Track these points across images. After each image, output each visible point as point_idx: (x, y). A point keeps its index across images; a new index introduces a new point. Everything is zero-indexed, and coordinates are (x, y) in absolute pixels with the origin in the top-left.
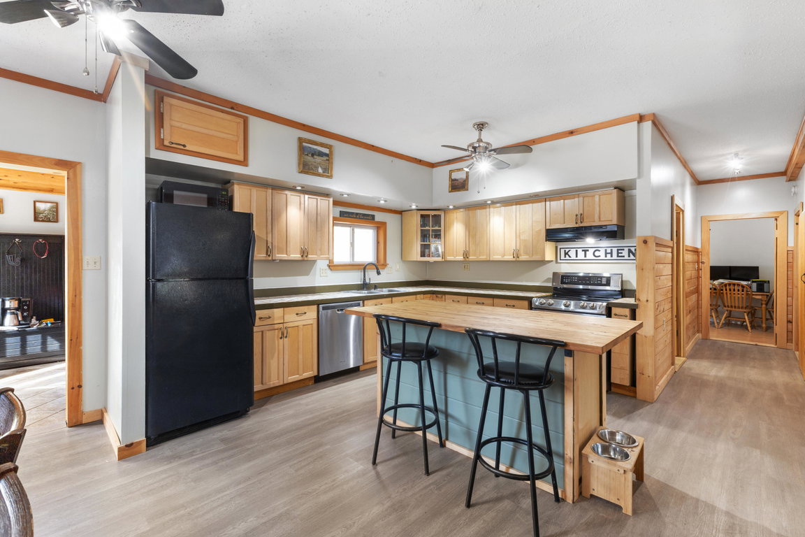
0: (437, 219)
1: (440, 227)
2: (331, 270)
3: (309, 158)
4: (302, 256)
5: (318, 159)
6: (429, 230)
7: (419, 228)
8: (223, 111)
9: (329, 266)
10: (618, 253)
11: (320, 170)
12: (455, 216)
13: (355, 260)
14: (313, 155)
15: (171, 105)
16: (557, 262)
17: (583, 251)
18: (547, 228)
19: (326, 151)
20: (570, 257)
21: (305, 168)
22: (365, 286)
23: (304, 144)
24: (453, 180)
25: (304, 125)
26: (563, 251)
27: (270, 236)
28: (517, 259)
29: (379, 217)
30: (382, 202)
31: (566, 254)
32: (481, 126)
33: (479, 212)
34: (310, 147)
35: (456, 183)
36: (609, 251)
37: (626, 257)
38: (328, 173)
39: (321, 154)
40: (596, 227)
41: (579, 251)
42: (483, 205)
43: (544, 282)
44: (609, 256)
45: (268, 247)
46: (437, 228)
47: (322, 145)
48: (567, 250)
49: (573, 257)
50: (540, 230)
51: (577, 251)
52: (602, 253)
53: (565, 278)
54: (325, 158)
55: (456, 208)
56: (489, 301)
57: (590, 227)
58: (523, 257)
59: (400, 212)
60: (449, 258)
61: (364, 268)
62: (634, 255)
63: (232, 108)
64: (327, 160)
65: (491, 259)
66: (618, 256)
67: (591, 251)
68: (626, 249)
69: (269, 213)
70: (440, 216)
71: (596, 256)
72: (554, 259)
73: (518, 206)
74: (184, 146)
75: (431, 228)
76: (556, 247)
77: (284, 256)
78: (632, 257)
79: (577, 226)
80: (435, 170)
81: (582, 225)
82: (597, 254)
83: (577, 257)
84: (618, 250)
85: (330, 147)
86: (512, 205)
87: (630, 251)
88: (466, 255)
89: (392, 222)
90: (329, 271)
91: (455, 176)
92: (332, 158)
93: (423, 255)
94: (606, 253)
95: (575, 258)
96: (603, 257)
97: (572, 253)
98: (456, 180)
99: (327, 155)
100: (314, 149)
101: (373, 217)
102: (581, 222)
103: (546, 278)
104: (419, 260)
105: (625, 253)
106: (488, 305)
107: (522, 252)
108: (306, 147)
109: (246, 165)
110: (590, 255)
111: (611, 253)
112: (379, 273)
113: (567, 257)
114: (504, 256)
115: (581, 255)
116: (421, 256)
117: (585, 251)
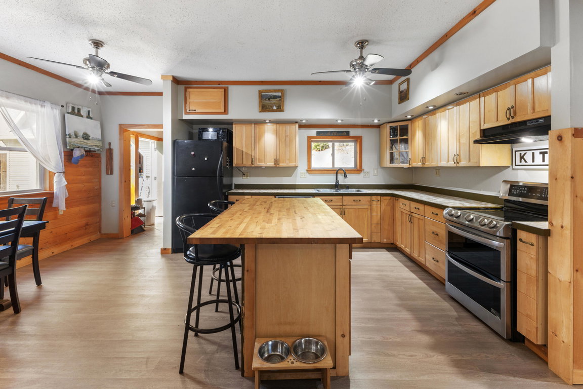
1: (408, 135)
2: (309, 173)
3: (267, 102)
4: (275, 164)
5: (273, 101)
6: (401, 136)
7: (389, 139)
8: (214, 88)
9: (308, 171)
11: (275, 108)
12: (417, 125)
13: (335, 166)
14: (269, 99)
15: (190, 92)
16: (512, 168)
17: (541, 153)
18: (482, 128)
19: (279, 94)
20: (526, 162)
21: (264, 108)
22: (337, 186)
23: (263, 94)
25: (262, 82)
26: (518, 154)
27: (253, 152)
28: (458, 165)
29: (353, 132)
30: (339, 121)
31: (522, 158)
32: (360, 45)
34: (267, 95)
35: (402, 95)
38: (280, 109)
39: (275, 97)
40: (531, 121)
41: (537, 153)
45: (252, 159)
46: (405, 137)
47: (275, 91)
48: (523, 153)
49: (530, 162)
50: (476, 132)
51: (533, 153)
54: (278, 99)
56: (422, 207)
57: (524, 123)
59: (378, 127)
60: (413, 164)
61: (337, 172)
63: (219, 84)
64: (280, 100)
69: (253, 139)
70: (407, 125)
72: (509, 164)
74: (195, 110)
75: (399, 138)
76: (512, 150)
77: (263, 164)
79: (509, 122)
80: (393, 85)
81: (513, 121)
83: (533, 161)
85: (282, 91)
88: (424, 160)
89: (368, 137)
90: (307, 175)
91: (402, 88)
92: (284, 99)
93: (392, 161)
95: (532, 163)
97: (529, 157)
98: (402, 91)
99: (279, 97)
100: (270, 95)
101: (348, 133)
102: (513, 118)
104: (388, 166)
107: (462, 157)
109: (227, 114)
112: (346, 177)
113: (523, 163)
114: (448, 162)
115: (538, 158)
116: (390, 163)
117: (543, 154)
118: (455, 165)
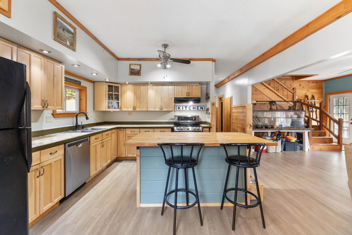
0: (117, 89)
1: (118, 92)
2: (54, 117)
3: (61, 31)
4: (43, 107)
5: (67, 34)
6: (113, 94)
7: (107, 93)
9: (53, 115)
10: (197, 108)
11: (68, 43)
12: (128, 88)
13: (67, 110)
14: (63, 30)
16: (175, 111)
18: (175, 97)
21: (59, 38)
22: (77, 127)
23: (57, 18)
24: (131, 69)
25: (58, 4)
26: (177, 107)
28: (162, 110)
30: (94, 74)
31: (179, 108)
32: (166, 46)
33: (142, 87)
34: (62, 23)
35: (134, 71)
36: (194, 107)
37: (200, 110)
38: (73, 47)
39: (68, 31)
40: (193, 98)
41: (184, 107)
42: (146, 84)
43: (169, 120)
44: (194, 109)
46: (116, 93)
47: (70, 25)
48: (179, 107)
49: (181, 109)
50: (172, 98)
52: (192, 108)
53: (180, 118)
54: (71, 35)
55: (129, 84)
56: (152, 130)
57: (191, 98)
58: (164, 110)
59: (93, 82)
60: (124, 109)
61: (76, 115)
62: (203, 109)
64: (72, 37)
65: (149, 110)
66: (197, 109)
67: (188, 107)
68: (200, 107)
70: (118, 87)
71: (189, 109)
73: (162, 86)
75: (114, 93)
76: (175, 105)
78: (202, 110)
79: (187, 97)
80: (119, 61)
81: (189, 97)
82: (190, 108)
84: (197, 107)
85: (74, 28)
86: (159, 86)
87: (201, 107)
88: (134, 108)
89: (89, 87)
90: (53, 118)
91: (132, 67)
92: (76, 37)
93: (109, 107)
94: (193, 108)
95: (182, 110)
96: (192, 109)
97: (181, 108)
98: (133, 69)
99: (73, 34)
100: (64, 25)
101: (80, 82)
103: (169, 119)
104: (107, 110)
105: (199, 108)
106: (151, 132)
107: (164, 107)
108: (59, 21)
109: (9, 17)
110: (188, 109)
111: (195, 108)
113: (179, 110)
114: (155, 108)
115: (184, 108)
116: (108, 108)
117: (186, 107)
118: (160, 110)
